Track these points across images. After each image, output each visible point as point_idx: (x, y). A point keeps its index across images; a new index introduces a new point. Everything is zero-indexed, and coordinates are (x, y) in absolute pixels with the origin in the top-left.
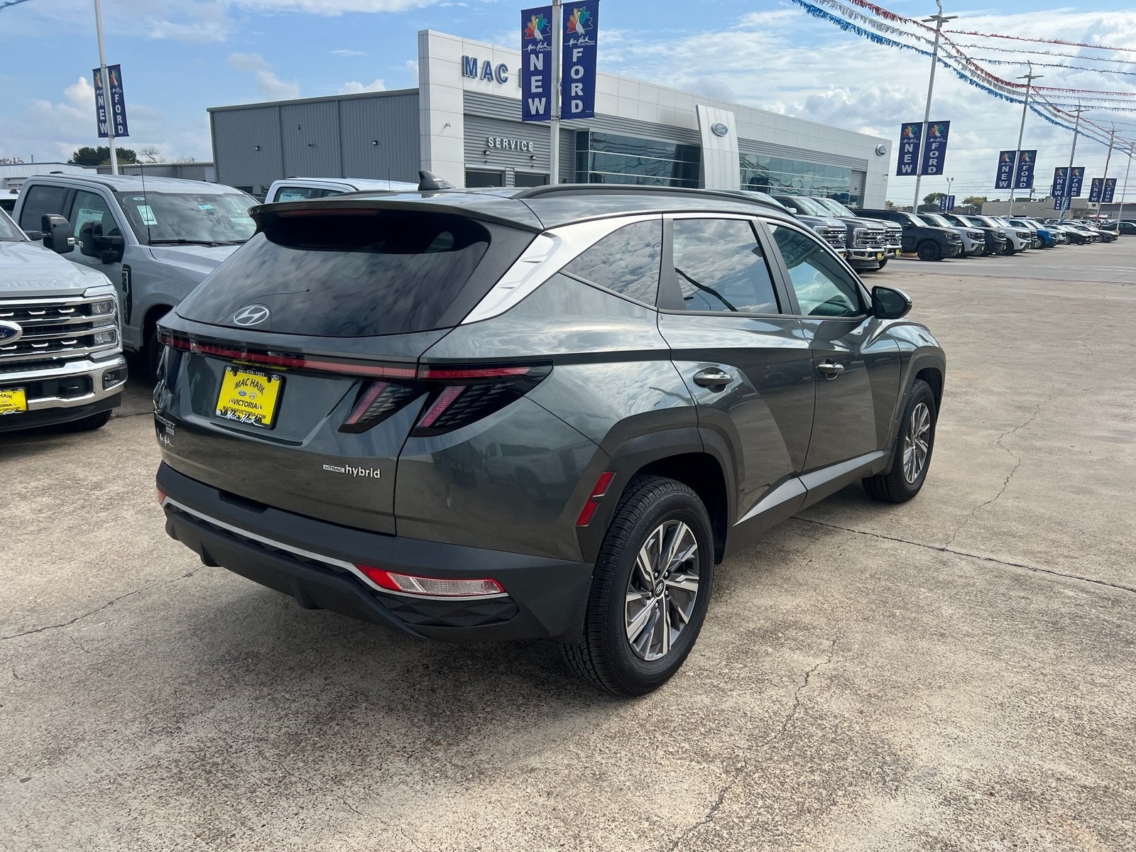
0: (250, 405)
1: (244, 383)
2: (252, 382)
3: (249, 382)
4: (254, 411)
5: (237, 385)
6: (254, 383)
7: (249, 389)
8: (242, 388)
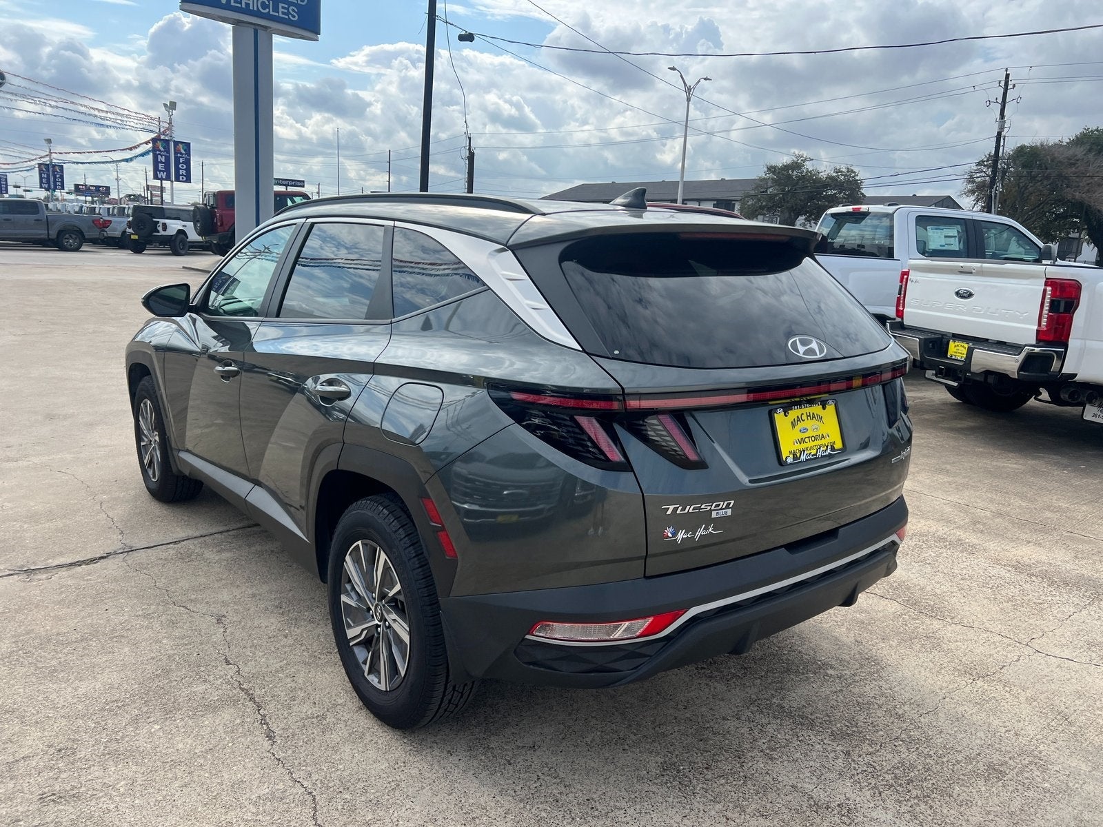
0: (817, 438)
1: (799, 419)
2: (807, 416)
3: (804, 417)
4: (823, 442)
5: (794, 424)
6: (810, 416)
7: (808, 424)
8: (800, 425)
